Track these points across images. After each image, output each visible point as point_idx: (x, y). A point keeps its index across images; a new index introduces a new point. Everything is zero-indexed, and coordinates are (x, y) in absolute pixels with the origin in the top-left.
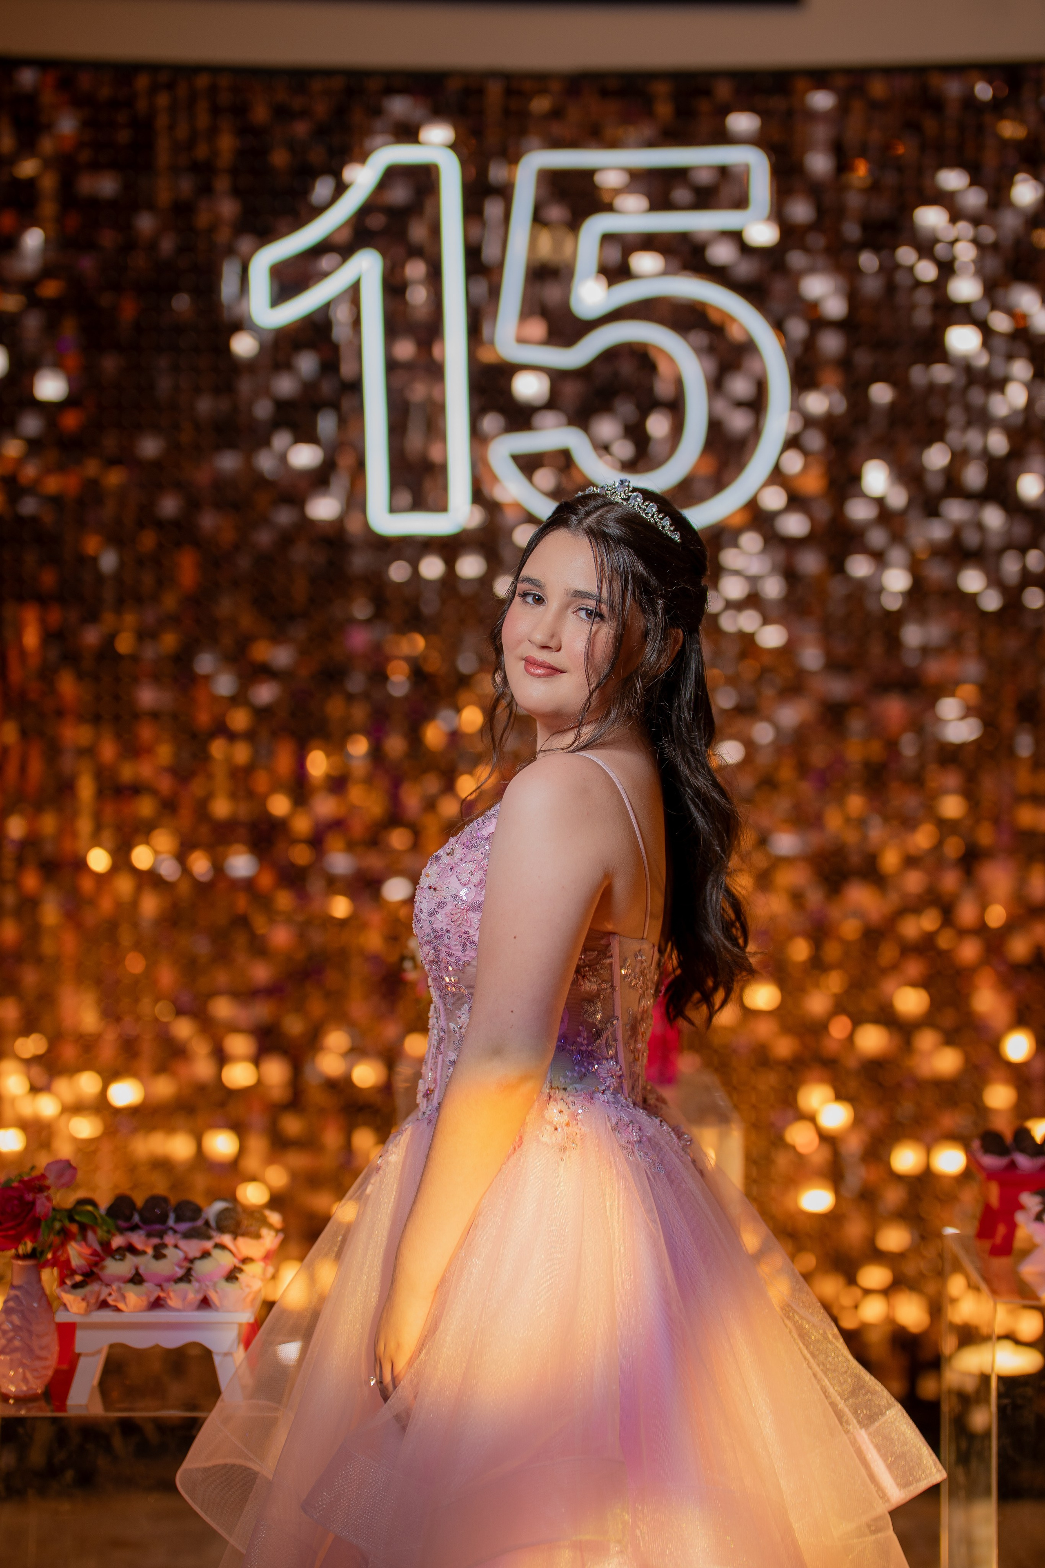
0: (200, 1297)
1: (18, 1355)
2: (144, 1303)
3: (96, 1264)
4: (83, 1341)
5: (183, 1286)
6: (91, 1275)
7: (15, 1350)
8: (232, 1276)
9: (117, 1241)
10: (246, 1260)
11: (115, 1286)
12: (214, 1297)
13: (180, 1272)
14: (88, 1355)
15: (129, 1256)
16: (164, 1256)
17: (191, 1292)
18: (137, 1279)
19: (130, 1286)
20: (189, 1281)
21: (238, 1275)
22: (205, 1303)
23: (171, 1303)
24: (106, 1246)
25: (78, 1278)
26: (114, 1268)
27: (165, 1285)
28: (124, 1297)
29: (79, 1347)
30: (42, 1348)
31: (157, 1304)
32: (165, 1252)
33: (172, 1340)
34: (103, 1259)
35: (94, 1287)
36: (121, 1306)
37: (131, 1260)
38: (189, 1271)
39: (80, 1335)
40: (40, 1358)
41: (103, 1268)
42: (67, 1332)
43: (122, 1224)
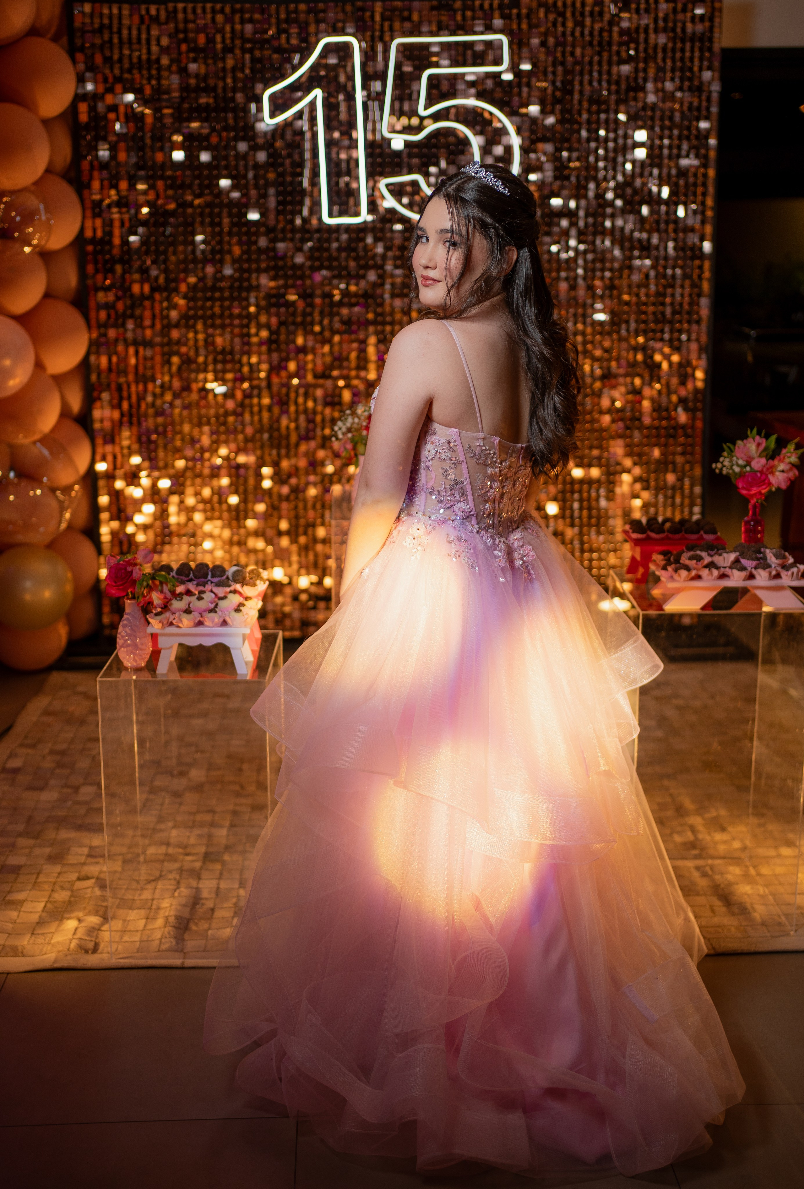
0: (222, 620)
1: (130, 648)
2: (192, 624)
3: (167, 602)
4: (162, 642)
5: (212, 615)
6: (165, 607)
7: (129, 645)
8: (238, 610)
9: (180, 589)
10: (247, 598)
11: (177, 615)
12: (228, 620)
13: (212, 606)
14: (165, 649)
15: (185, 597)
16: (203, 598)
17: (216, 618)
18: (188, 611)
19: (185, 615)
20: (216, 612)
21: (241, 608)
22: (224, 623)
23: (206, 623)
24: (173, 593)
25: (159, 610)
26: (176, 604)
27: (204, 614)
28: (181, 621)
29: (161, 645)
30: (142, 644)
31: (200, 623)
32: (203, 596)
33: (208, 642)
34: (171, 600)
35: (167, 614)
36: (180, 625)
37: (186, 599)
38: (217, 605)
39: (161, 640)
40: (141, 649)
41: (171, 604)
42: (154, 637)
43: (183, 578)
